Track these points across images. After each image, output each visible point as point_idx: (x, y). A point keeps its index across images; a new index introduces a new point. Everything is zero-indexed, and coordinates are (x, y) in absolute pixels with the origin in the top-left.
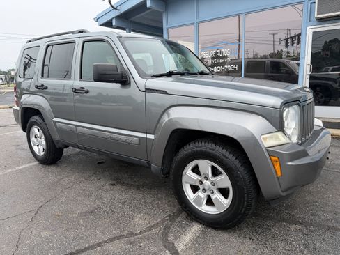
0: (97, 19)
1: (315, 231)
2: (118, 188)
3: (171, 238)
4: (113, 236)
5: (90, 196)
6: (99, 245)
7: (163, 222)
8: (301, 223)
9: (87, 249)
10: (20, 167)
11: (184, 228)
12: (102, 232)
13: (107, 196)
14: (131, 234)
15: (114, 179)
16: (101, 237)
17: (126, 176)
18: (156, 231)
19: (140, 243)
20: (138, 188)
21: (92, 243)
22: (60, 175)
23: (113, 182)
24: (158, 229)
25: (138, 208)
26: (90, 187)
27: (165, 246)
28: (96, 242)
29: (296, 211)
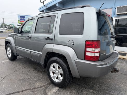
0: (39, 9)
1: (99, 93)
2: (35, 71)
3: (47, 91)
4: (27, 89)
5: (24, 74)
6: (22, 91)
7: (46, 85)
8: (94, 90)
9: (17, 92)
10: (4, 61)
11: (52, 88)
12: (24, 87)
13: (30, 74)
14: (34, 88)
15: (34, 68)
16: (23, 88)
17: (39, 67)
18: (43, 88)
19: (36, 92)
20: (41, 72)
21: (19, 90)
22: (16, 65)
23: (33, 69)
24: (43, 87)
25: (39, 79)
26: (25, 70)
27: (44, 94)
28: (21, 90)
29: (94, 85)
